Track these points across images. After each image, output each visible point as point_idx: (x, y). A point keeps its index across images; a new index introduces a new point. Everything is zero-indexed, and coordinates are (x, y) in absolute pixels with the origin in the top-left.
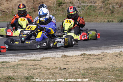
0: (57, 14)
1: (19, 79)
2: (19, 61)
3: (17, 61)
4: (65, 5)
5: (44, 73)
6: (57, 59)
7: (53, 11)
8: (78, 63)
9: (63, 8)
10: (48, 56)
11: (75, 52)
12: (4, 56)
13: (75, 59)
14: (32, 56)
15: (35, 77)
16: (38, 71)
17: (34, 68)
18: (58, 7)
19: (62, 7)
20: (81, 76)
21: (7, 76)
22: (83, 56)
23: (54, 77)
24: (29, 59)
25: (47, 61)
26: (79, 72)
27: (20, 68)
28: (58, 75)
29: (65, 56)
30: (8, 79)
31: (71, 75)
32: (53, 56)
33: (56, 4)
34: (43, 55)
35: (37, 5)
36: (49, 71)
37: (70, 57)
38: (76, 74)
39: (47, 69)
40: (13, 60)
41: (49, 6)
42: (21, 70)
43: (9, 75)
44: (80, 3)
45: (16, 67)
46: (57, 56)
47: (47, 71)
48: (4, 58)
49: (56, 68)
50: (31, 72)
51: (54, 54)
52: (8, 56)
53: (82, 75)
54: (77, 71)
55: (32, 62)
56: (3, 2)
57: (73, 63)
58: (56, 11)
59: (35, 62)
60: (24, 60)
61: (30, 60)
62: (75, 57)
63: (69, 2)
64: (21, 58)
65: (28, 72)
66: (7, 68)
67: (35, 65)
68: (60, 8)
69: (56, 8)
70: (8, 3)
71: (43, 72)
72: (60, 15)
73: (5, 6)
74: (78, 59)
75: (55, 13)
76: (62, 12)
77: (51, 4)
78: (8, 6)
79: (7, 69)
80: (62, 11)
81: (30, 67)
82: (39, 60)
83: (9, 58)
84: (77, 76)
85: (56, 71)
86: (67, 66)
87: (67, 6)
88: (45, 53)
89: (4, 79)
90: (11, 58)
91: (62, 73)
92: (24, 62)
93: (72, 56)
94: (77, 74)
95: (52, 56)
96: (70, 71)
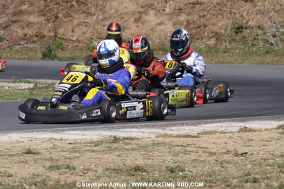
0: (231, 48)
1: (156, 171)
2: (157, 137)
3: (153, 137)
4: (249, 31)
5: (204, 161)
6: (231, 135)
7: (226, 42)
8: (271, 143)
9: (244, 37)
10: (212, 129)
11: (265, 122)
12: (128, 127)
13: (265, 136)
14: (183, 128)
15: (186, 169)
16: (193, 156)
17: (185, 151)
18: (234, 34)
19: (243, 34)
20: (276, 168)
21: (133, 166)
22: (280, 130)
23: (223, 169)
24: (175, 133)
25: (211, 138)
26: (273, 161)
27: (158, 150)
28: (231, 166)
29: (245, 130)
30: (136, 171)
31: (257, 166)
32: (223, 129)
33: (231, 30)
34: (203, 126)
35: (195, 31)
36: (215, 157)
37: (255, 131)
38: (267, 165)
39: (210, 153)
40: (146, 135)
41: (217, 33)
42: (160, 154)
43: (138, 163)
44: (277, 28)
45: (150, 149)
46: (230, 129)
47: (211, 158)
48: (129, 130)
49: (228, 152)
50: (179, 158)
51: (224, 124)
52: (137, 128)
53: (279, 167)
54: (268, 159)
55: (182, 139)
56: (128, 24)
57: (261, 143)
58: (230, 42)
59: (188, 139)
60: (166, 136)
61: (179, 136)
62: (266, 132)
63: (256, 26)
64: (161, 131)
65: (174, 158)
66: (133, 149)
67: (188, 145)
68: (238, 37)
69: (231, 36)
70: (138, 26)
71: (203, 159)
72: (237, 51)
73: (133, 32)
74: (272, 135)
75: (229, 47)
76: (243, 45)
77: (221, 29)
78: (138, 32)
79: (133, 152)
80: (241, 43)
81: (178, 149)
82: (195, 137)
83: (137, 130)
84: (268, 168)
85: (227, 157)
86: (250, 148)
87: (251, 32)
88: (206, 123)
89: (127, 170)
90: (142, 130)
91: (239, 162)
92: (167, 140)
93: (260, 130)
94: (269, 165)
95: (220, 130)
96: (254, 158)
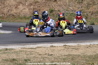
1: (20, 60)
2: (21, 49)
3: (20, 48)
4: (55, 12)
5: (37, 57)
6: (47, 48)
8: (61, 51)
9: (53, 14)
10: (41, 46)
11: (59, 44)
13: (59, 49)
14: (30, 45)
15: (31, 60)
16: (34, 56)
17: (31, 54)
18: (50, 13)
20: (62, 60)
21: (12, 59)
22: (64, 47)
23: (44, 60)
25: (40, 49)
26: (61, 57)
27: (21, 53)
28: (47, 59)
29: (52, 46)
30: (13, 60)
31: (56, 59)
32: (45, 46)
33: (49, 11)
36: (41, 56)
39: (40, 54)
40: (17, 48)
42: (22, 55)
43: (14, 58)
44: (65, 11)
45: (18, 53)
46: (47, 46)
47: (40, 56)
48: (11, 46)
49: (46, 54)
50: (28, 56)
51: (45, 44)
52: (14, 45)
53: (63, 59)
54: (60, 57)
55: (30, 49)
56: (13, 9)
57: (58, 51)
59: (32, 49)
60: (24, 48)
61: (29, 48)
62: (59, 47)
63: (57, 10)
64: (23, 47)
65: (27, 56)
66: (13, 53)
67: (32, 52)
70: (16, 10)
71: (37, 56)
73: (14, 12)
74: (61, 48)
79: (12, 54)
80: (52, 16)
81: (28, 53)
82: (34, 49)
83: (14, 46)
84: (60, 60)
85: (45, 56)
86: (54, 53)
88: (39, 44)
89: (10, 60)
90: (16, 46)
91: (50, 57)
92: (25, 50)
93: (57, 47)
94: (60, 59)
95: (43, 46)
96: (55, 56)
